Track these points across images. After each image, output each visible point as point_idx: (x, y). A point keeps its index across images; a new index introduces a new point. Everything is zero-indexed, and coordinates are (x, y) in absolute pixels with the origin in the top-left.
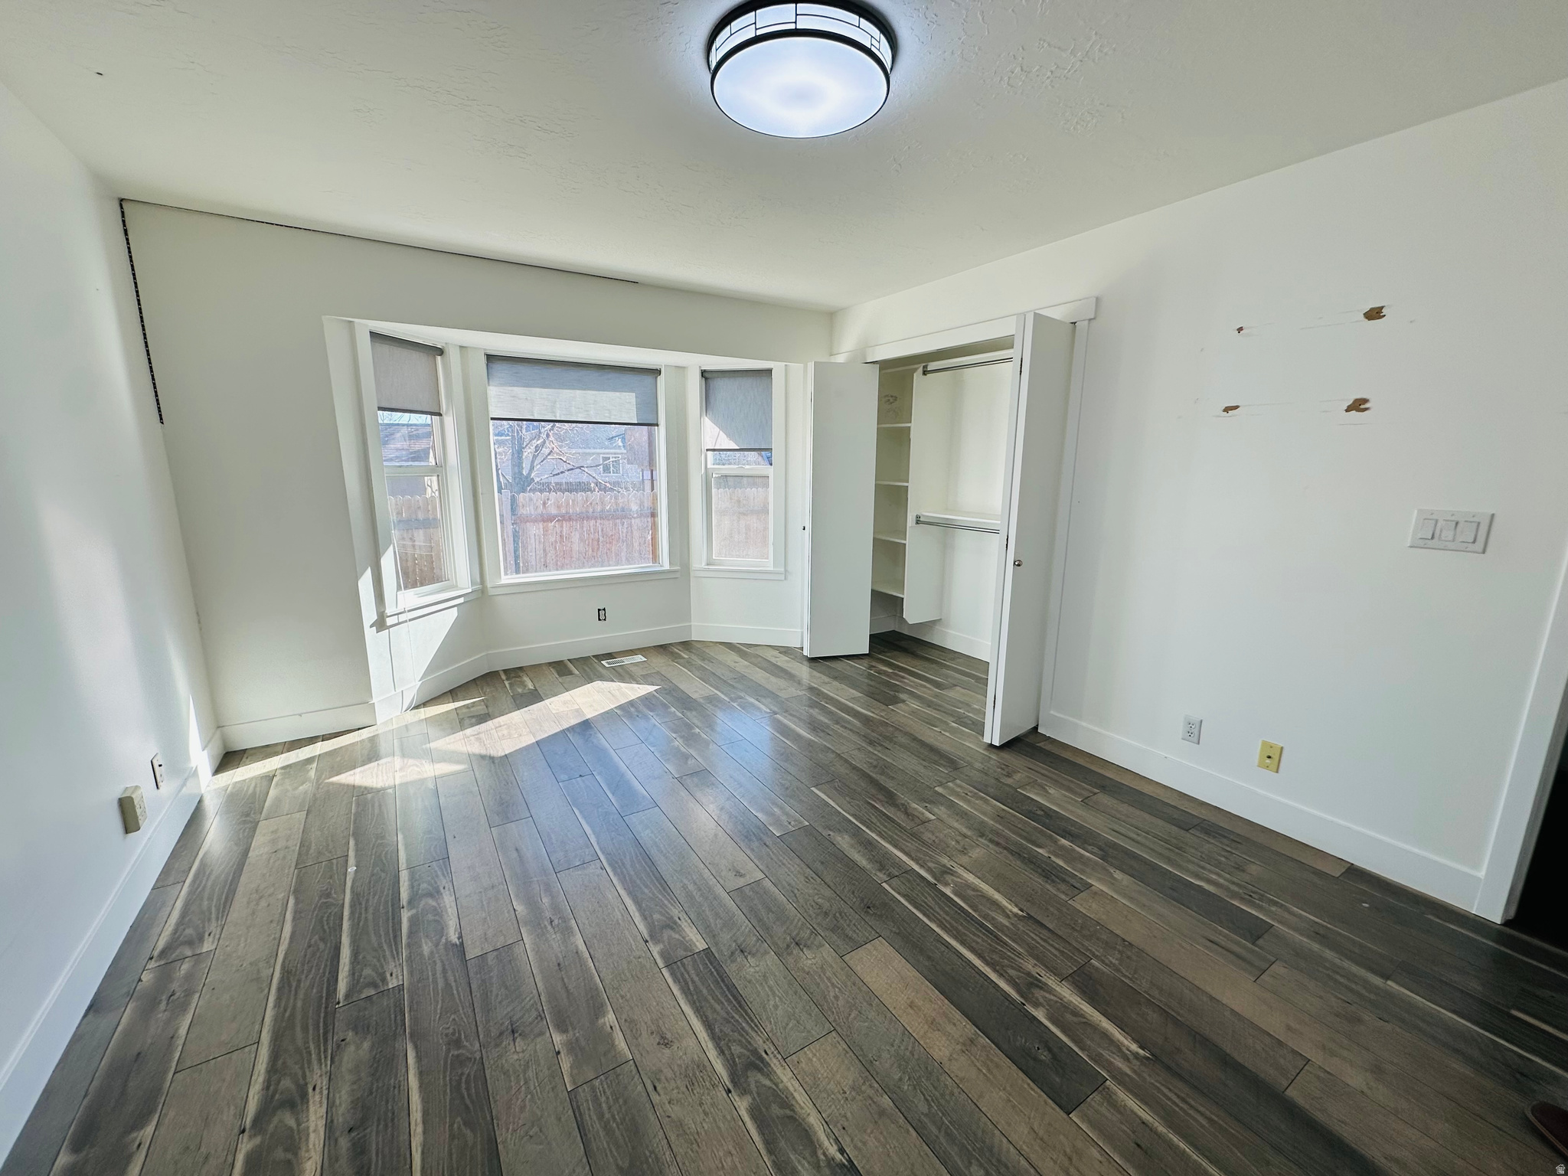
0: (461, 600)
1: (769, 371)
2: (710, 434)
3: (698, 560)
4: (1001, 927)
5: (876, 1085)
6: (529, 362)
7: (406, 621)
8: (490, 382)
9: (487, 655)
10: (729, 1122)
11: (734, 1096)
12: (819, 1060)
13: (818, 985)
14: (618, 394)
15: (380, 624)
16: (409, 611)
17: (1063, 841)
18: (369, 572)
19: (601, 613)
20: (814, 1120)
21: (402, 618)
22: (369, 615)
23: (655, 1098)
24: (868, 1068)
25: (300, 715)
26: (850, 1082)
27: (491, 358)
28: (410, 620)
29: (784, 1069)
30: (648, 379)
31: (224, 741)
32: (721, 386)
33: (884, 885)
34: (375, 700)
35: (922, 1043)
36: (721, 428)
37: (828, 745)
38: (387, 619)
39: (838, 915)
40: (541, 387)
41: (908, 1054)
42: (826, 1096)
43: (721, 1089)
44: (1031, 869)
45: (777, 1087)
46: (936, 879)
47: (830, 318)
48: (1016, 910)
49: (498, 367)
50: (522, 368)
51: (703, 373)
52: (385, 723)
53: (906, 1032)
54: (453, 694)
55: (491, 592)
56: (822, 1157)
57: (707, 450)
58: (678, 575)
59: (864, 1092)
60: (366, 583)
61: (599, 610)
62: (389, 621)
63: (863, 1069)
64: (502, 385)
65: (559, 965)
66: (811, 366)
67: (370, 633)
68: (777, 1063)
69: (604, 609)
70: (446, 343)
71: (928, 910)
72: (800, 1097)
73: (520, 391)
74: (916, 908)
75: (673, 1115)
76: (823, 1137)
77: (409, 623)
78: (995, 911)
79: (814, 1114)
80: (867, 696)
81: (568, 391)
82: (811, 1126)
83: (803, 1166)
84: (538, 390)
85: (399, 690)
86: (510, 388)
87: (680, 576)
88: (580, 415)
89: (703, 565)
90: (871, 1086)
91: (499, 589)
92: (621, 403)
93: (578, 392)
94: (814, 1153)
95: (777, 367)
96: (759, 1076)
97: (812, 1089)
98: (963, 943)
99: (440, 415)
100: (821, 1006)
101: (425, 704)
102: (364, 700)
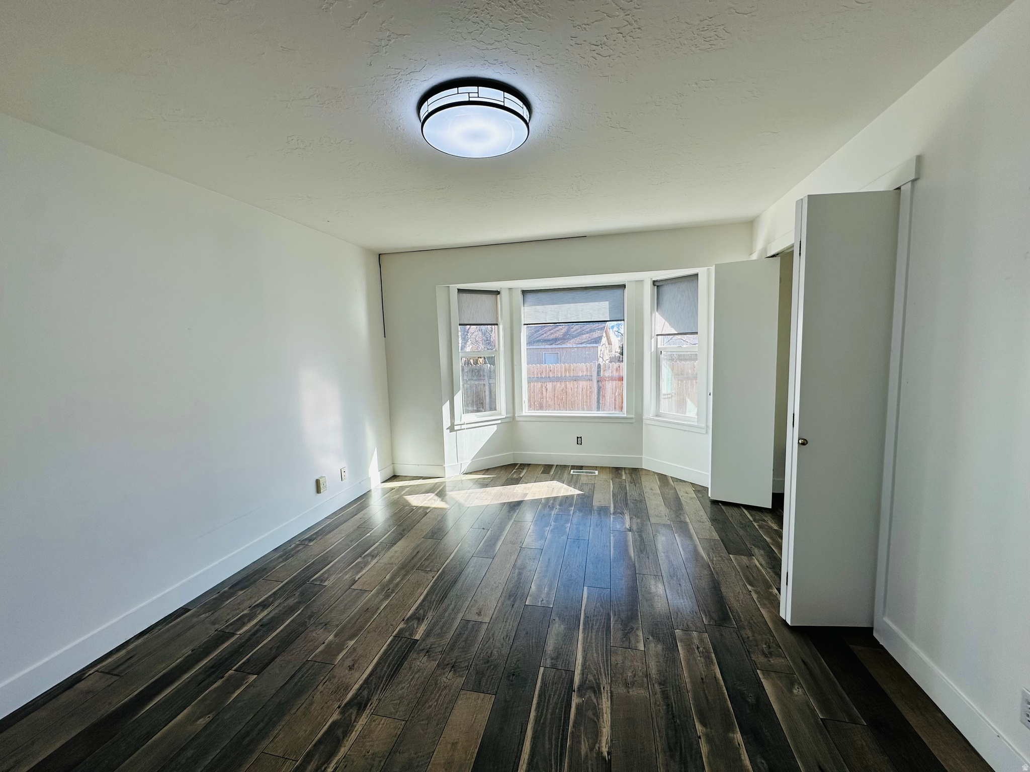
0: (499, 422)
1: (697, 275)
2: (659, 323)
3: (649, 412)
4: (575, 749)
5: (382, 764)
6: (542, 292)
7: (464, 429)
8: (525, 305)
9: (513, 454)
10: (323, 719)
11: (339, 710)
12: (382, 728)
13: (432, 693)
14: (597, 303)
15: (452, 429)
16: (467, 424)
17: (738, 737)
18: (448, 403)
19: (579, 440)
20: (343, 751)
21: (463, 427)
22: (446, 423)
23: (320, 687)
24: (393, 751)
25: (418, 465)
26: (377, 750)
27: (524, 292)
28: (467, 429)
29: (366, 718)
30: (618, 292)
31: (394, 472)
32: (667, 290)
33: (542, 669)
34: (446, 465)
35: (430, 766)
36: (666, 320)
37: (636, 565)
38: (455, 426)
39: (492, 667)
40: (551, 304)
41: (416, 765)
42: (361, 745)
43: (339, 704)
44: (667, 735)
45: (354, 722)
46: (579, 688)
47: (750, 224)
48: (605, 750)
49: (530, 297)
50: (540, 295)
51: (654, 282)
52: (448, 478)
53: (431, 754)
54: (487, 471)
55: (518, 419)
56: (323, 768)
57: (657, 335)
58: (633, 421)
59: (374, 761)
60: (446, 408)
61: (578, 438)
62: (456, 428)
63: (389, 751)
64: (530, 306)
65: (368, 609)
66: (713, 268)
67: (446, 432)
68: (368, 713)
69: (581, 438)
70: (501, 288)
71: (545, 702)
72: (354, 736)
73: (540, 308)
74: (540, 696)
75: (314, 698)
76: (335, 761)
77: (466, 430)
78: (588, 739)
79: (347, 748)
80: (722, 541)
81: (566, 305)
82: (339, 751)
83: (314, 763)
84: (550, 306)
85: (460, 463)
86: (535, 307)
87: (635, 423)
88: (573, 318)
89: (651, 416)
90: (380, 762)
91: (522, 418)
92: (598, 309)
93: (572, 305)
94: (323, 764)
95: (701, 271)
96: (355, 712)
97: (362, 737)
98: (535, 738)
99: (497, 324)
100: (418, 705)
101: (471, 473)
102: (441, 464)
